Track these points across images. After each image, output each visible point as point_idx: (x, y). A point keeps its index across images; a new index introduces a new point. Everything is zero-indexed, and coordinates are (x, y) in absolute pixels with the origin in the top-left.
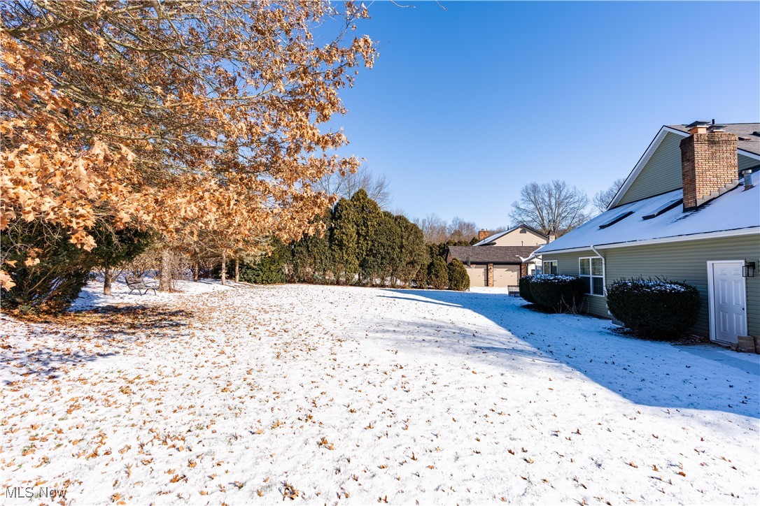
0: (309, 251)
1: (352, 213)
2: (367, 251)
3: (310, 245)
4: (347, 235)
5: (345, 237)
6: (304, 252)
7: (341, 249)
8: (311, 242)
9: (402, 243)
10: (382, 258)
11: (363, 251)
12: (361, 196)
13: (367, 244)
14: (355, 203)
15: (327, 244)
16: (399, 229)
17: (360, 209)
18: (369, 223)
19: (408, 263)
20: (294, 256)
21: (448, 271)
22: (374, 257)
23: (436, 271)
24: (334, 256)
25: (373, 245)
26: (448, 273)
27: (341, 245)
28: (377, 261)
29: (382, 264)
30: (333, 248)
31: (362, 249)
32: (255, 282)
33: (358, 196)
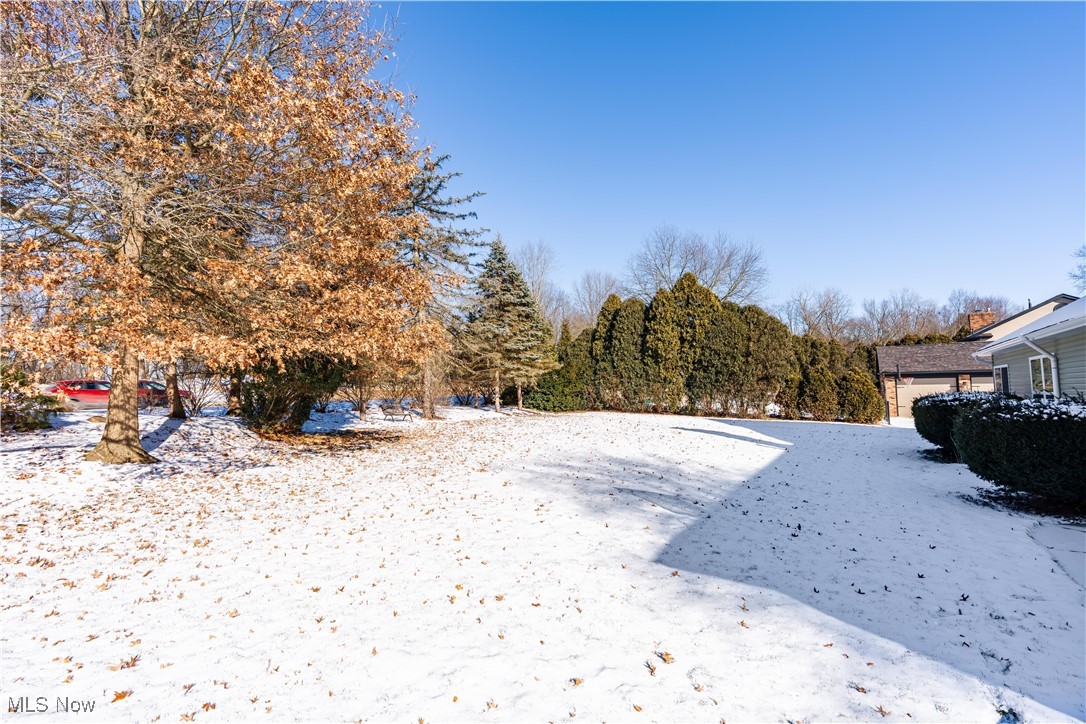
0: (614, 367)
1: (671, 311)
2: (694, 363)
3: (616, 359)
4: (664, 342)
5: (660, 345)
6: (609, 369)
7: (657, 363)
8: (617, 355)
9: (748, 347)
10: (717, 373)
11: (689, 363)
12: (685, 284)
13: (695, 353)
14: (677, 294)
15: (638, 355)
16: (745, 327)
17: (683, 303)
18: (697, 322)
19: (759, 380)
20: (595, 373)
21: (837, 389)
22: (705, 371)
23: (811, 390)
24: (647, 372)
25: (703, 354)
26: (838, 393)
27: (656, 356)
28: (709, 377)
29: (717, 381)
30: (646, 361)
31: (686, 361)
32: (545, 409)
33: (682, 284)
